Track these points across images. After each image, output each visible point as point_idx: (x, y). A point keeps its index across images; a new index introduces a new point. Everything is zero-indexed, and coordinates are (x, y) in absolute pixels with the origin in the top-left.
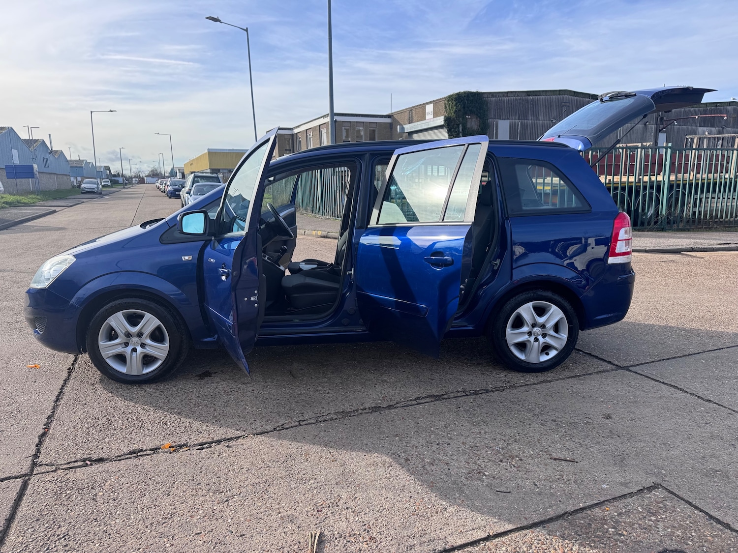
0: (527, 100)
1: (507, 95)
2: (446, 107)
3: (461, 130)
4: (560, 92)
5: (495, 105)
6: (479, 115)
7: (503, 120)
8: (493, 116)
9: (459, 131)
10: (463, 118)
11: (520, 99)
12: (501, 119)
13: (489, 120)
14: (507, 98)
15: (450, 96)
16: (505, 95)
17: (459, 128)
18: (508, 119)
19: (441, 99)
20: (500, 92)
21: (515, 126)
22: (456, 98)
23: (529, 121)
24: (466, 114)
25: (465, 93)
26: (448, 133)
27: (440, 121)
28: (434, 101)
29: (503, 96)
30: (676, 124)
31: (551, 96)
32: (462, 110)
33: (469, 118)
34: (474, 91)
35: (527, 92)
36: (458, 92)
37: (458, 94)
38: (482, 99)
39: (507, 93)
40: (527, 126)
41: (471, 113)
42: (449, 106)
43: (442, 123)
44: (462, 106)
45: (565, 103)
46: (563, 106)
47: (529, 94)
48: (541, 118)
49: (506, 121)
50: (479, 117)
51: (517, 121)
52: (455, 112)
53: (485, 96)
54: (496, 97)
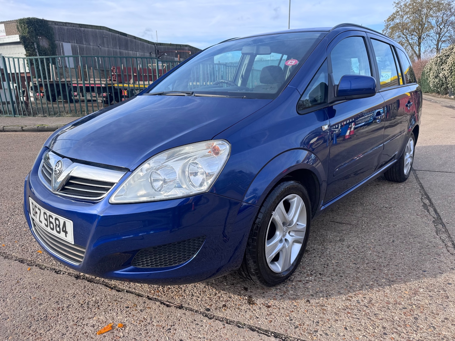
0: (80, 30)
1: (66, 25)
2: (18, 28)
3: (36, 47)
4: (101, 28)
5: (58, 31)
6: (48, 37)
7: (66, 43)
8: (58, 39)
9: (35, 48)
10: (36, 38)
11: (75, 29)
12: (64, 42)
13: (56, 42)
14: (66, 27)
15: (21, 20)
16: (65, 24)
17: (34, 45)
18: (69, 42)
19: (12, 21)
20: (60, 22)
21: (75, 48)
22: (27, 22)
23: (84, 45)
24: (37, 35)
25: (34, 18)
26: (25, 49)
27: (16, 38)
28: (5, 22)
29: (63, 25)
30: (166, 54)
31: (96, 30)
32: (34, 31)
33: (40, 39)
34: (41, 18)
35: (79, 24)
36: (28, 17)
37: (29, 19)
38: (48, 25)
39: (66, 23)
40: (83, 48)
41: (41, 35)
42: (21, 27)
43: (19, 40)
44: (34, 29)
45: (105, 35)
46: (104, 37)
47: (81, 26)
48: (91, 44)
49: (68, 44)
50: (48, 38)
51: (76, 44)
52: (29, 32)
53: (50, 23)
54: (58, 25)
